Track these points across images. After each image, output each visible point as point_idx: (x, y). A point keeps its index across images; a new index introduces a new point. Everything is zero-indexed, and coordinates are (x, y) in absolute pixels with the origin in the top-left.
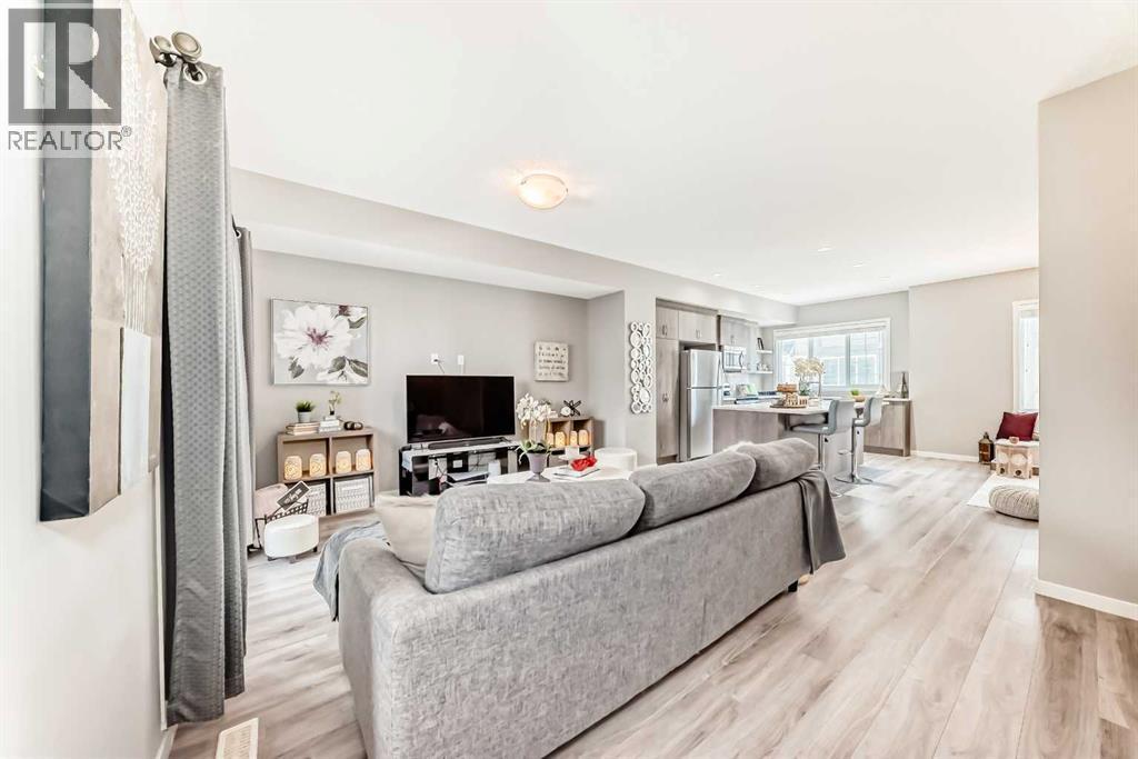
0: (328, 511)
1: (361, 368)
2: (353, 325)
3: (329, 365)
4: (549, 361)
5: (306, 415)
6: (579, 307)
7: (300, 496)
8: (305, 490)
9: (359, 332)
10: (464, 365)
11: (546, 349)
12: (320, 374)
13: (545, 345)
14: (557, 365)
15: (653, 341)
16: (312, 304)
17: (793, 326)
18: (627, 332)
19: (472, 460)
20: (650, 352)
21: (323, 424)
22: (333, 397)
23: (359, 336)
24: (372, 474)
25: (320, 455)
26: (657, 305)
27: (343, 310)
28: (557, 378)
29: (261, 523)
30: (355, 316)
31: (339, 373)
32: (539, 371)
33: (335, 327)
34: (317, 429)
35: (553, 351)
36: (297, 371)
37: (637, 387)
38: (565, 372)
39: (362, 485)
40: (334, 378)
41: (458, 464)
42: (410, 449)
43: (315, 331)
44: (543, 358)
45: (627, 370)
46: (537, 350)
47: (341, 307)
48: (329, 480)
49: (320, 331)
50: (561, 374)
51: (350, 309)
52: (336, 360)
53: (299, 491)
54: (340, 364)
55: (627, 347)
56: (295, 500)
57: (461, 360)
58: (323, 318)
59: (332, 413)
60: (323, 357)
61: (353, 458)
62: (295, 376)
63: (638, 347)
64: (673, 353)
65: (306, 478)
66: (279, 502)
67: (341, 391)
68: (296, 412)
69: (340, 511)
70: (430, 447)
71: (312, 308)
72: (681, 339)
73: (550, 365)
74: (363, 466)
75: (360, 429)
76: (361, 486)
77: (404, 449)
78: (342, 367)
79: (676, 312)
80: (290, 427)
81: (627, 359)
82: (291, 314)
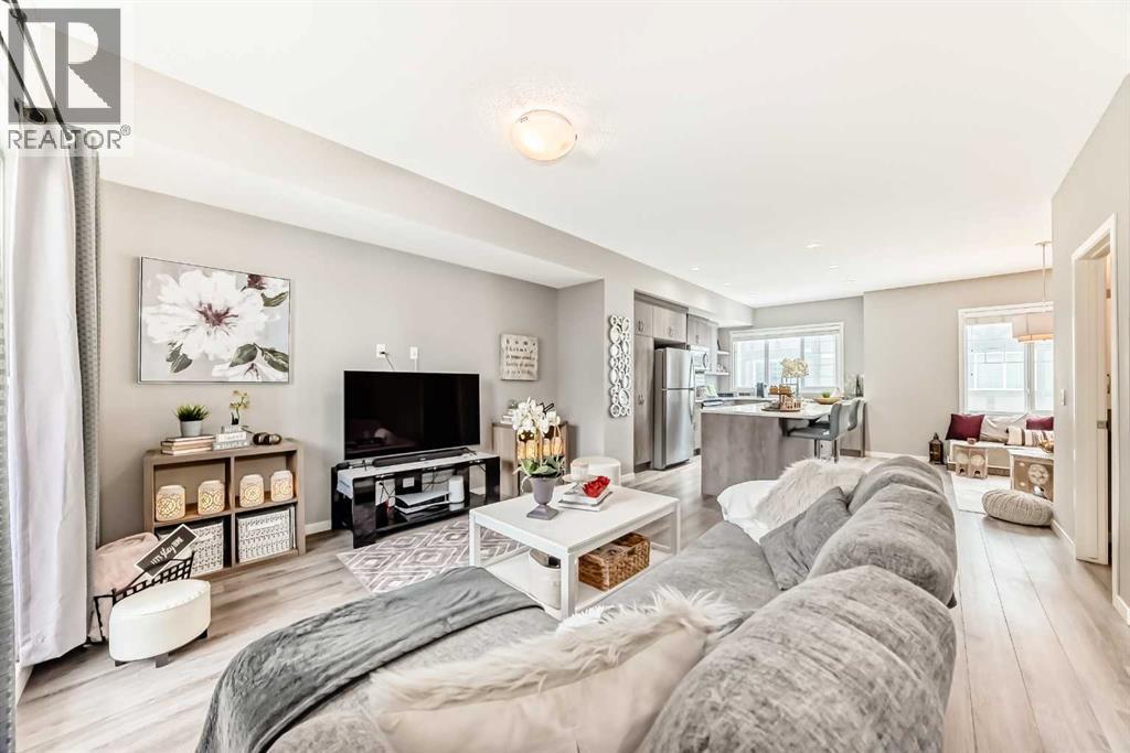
0: (227, 561)
1: (279, 361)
2: (268, 302)
3: (232, 355)
4: (517, 357)
5: (194, 426)
6: (549, 297)
7: (179, 548)
8: (188, 538)
9: (278, 313)
10: (418, 360)
11: (512, 343)
12: (217, 368)
13: (513, 338)
14: (526, 361)
15: (632, 336)
16: (207, 271)
17: (750, 327)
18: (606, 326)
19: (426, 478)
20: (629, 349)
21: (221, 438)
22: (237, 400)
23: (278, 317)
24: (295, 504)
25: (216, 482)
26: (635, 299)
27: (255, 281)
28: (525, 377)
29: (105, 603)
30: (273, 288)
31: (248, 365)
32: (506, 368)
33: (240, 303)
34: (211, 445)
35: (521, 346)
36: (180, 361)
37: (616, 388)
38: (534, 370)
39: (280, 520)
40: (240, 373)
41: (408, 482)
42: (347, 467)
43: (210, 307)
44: (511, 353)
45: (606, 368)
46: (504, 344)
47: (251, 276)
48: (229, 516)
49: (218, 307)
50: (529, 372)
51: (264, 280)
52: (243, 349)
53: (179, 540)
54: (248, 354)
55: (607, 343)
56: (171, 557)
57: (414, 352)
58: (224, 290)
59: (235, 422)
60: (225, 343)
61: (267, 483)
62: (177, 371)
63: (617, 343)
64: (648, 351)
65: (192, 517)
66: (140, 564)
67: (250, 390)
68: (179, 421)
69: (245, 559)
70: (375, 464)
71: (205, 274)
72: (656, 336)
73: (519, 361)
74: (282, 493)
75: (277, 443)
76: (279, 522)
77: (340, 467)
78: (252, 358)
79: (651, 306)
80: (169, 442)
81: (606, 357)
82: (172, 281)
